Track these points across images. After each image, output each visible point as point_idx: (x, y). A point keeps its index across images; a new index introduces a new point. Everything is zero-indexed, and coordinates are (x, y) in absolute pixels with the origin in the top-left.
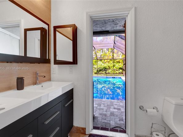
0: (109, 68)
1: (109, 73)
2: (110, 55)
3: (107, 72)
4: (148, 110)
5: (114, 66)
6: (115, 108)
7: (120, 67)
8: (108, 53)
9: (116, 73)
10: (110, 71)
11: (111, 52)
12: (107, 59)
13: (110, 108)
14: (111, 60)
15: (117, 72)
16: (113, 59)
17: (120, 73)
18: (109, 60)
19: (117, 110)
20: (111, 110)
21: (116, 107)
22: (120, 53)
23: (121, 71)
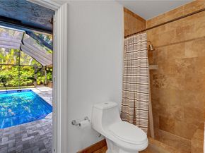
0: (11, 78)
1: (10, 86)
2: (13, 60)
3: (7, 84)
4: (81, 123)
5: (20, 74)
6: (29, 135)
7: (29, 76)
8: (8, 56)
9: (23, 85)
10: (12, 82)
11: (15, 54)
12: (8, 65)
13: (21, 138)
14: (14, 66)
15: (25, 83)
16: (19, 65)
17: (28, 85)
18: (10, 67)
19: (33, 137)
20: (23, 140)
21: (31, 132)
22: (29, 57)
23: (31, 81)
